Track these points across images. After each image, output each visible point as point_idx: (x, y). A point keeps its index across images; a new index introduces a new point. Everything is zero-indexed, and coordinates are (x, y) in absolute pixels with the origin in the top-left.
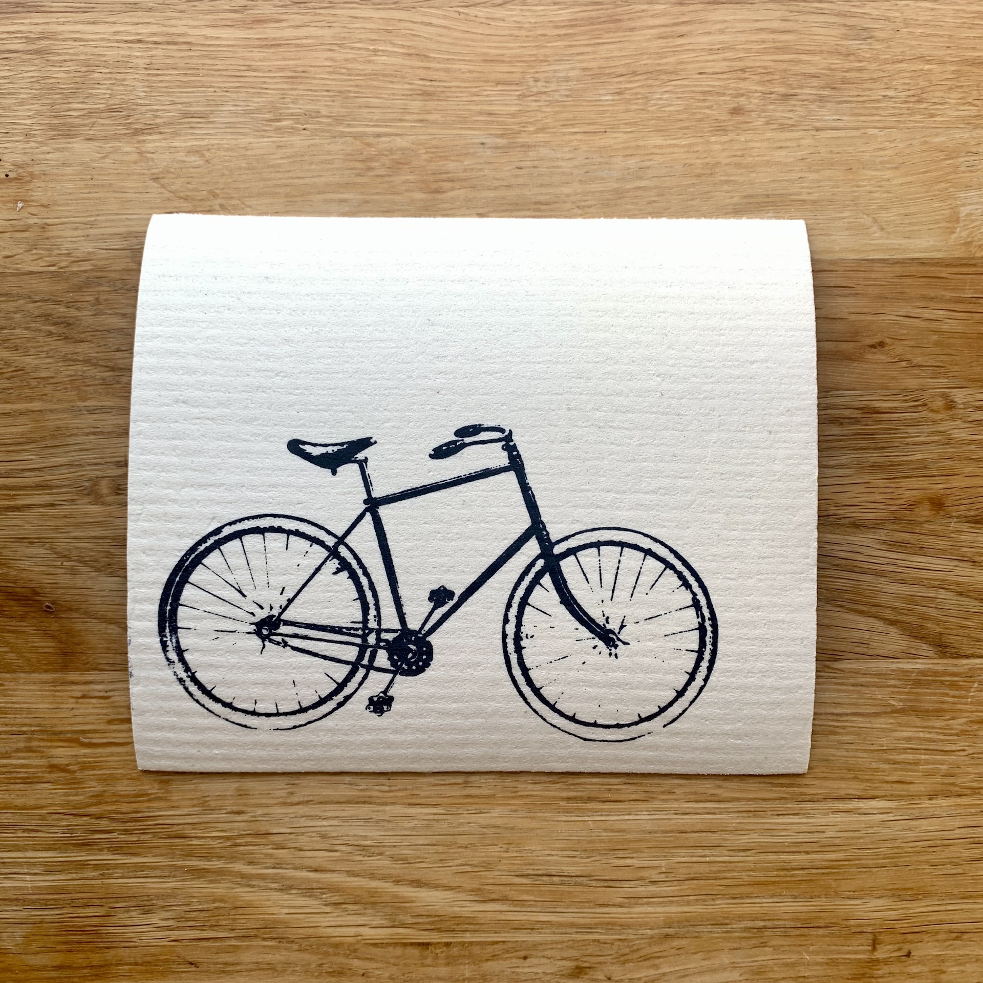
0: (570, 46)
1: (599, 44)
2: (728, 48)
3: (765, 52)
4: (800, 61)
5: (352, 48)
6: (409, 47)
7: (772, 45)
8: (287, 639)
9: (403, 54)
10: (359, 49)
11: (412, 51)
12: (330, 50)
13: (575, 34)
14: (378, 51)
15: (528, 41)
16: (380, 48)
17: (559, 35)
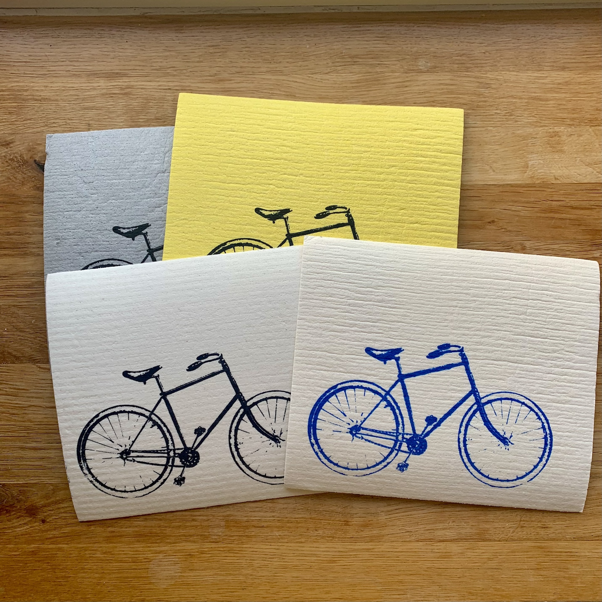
0: (357, 91)
1: (370, 90)
2: (427, 92)
3: (442, 94)
4: (459, 98)
5: (262, 92)
6: (287, 92)
7: (446, 91)
8: (134, 458)
9: (284, 95)
10: (266, 93)
11: (288, 94)
12: (252, 93)
13: (359, 86)
14: (274, 93)
15: (339, 89)
16: (275, 92)
17: (353, 87)
